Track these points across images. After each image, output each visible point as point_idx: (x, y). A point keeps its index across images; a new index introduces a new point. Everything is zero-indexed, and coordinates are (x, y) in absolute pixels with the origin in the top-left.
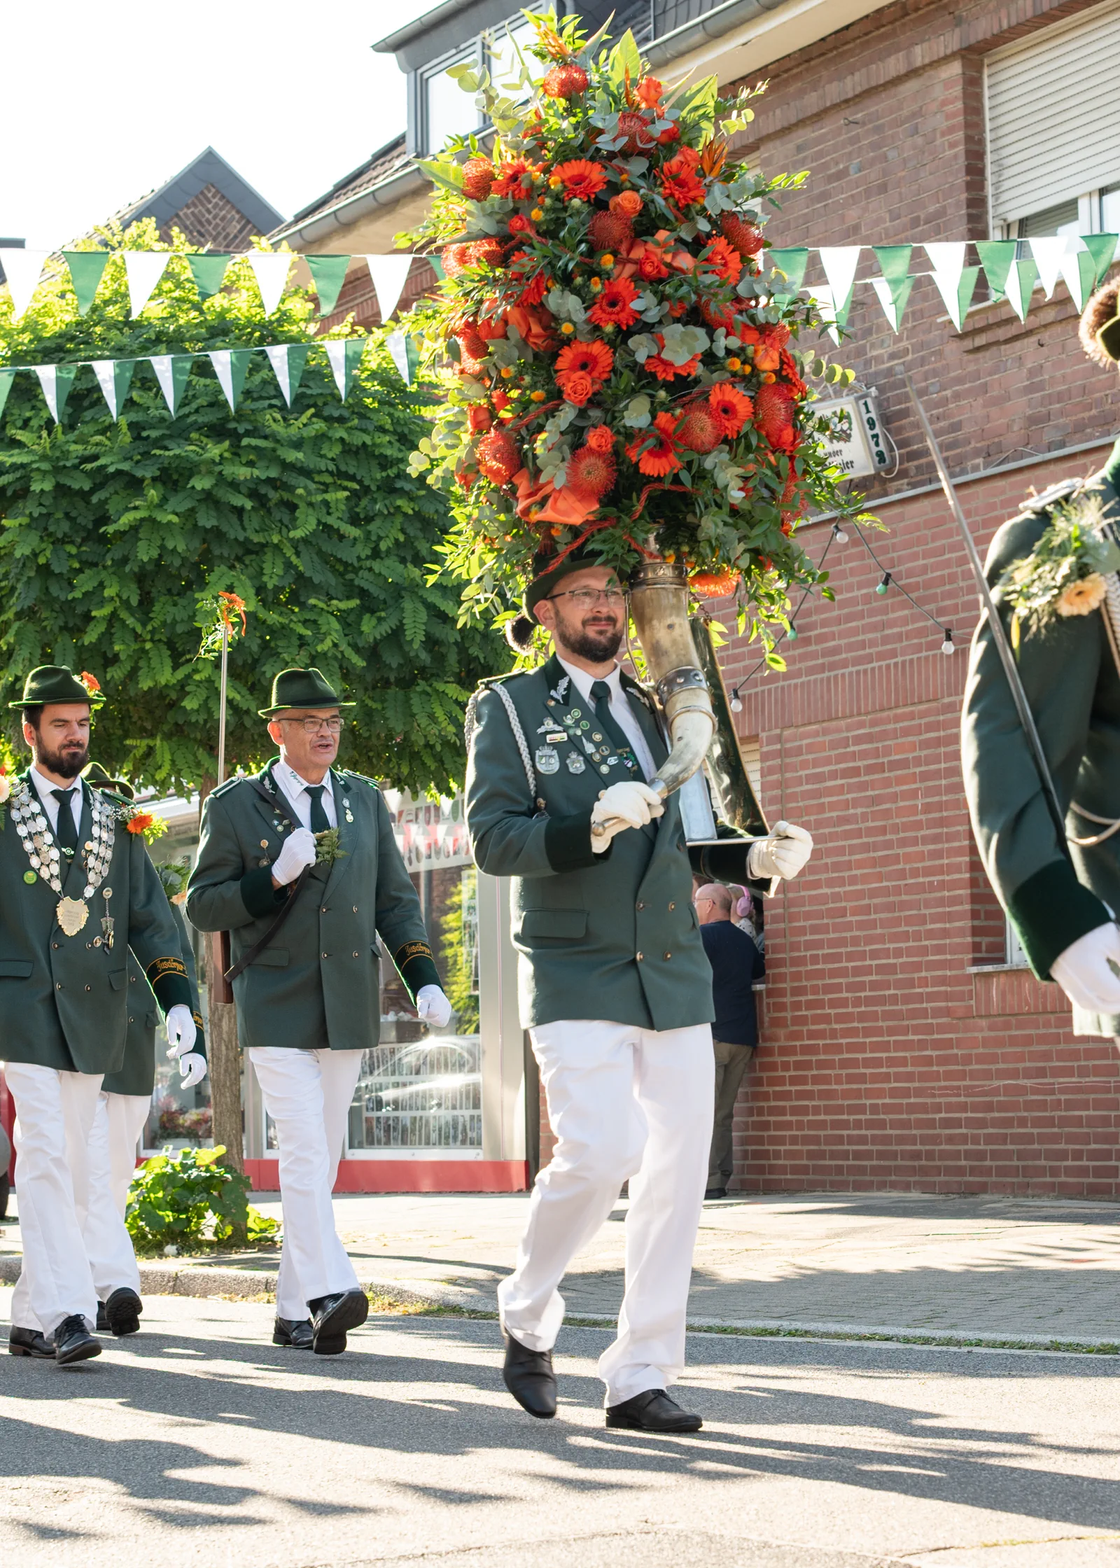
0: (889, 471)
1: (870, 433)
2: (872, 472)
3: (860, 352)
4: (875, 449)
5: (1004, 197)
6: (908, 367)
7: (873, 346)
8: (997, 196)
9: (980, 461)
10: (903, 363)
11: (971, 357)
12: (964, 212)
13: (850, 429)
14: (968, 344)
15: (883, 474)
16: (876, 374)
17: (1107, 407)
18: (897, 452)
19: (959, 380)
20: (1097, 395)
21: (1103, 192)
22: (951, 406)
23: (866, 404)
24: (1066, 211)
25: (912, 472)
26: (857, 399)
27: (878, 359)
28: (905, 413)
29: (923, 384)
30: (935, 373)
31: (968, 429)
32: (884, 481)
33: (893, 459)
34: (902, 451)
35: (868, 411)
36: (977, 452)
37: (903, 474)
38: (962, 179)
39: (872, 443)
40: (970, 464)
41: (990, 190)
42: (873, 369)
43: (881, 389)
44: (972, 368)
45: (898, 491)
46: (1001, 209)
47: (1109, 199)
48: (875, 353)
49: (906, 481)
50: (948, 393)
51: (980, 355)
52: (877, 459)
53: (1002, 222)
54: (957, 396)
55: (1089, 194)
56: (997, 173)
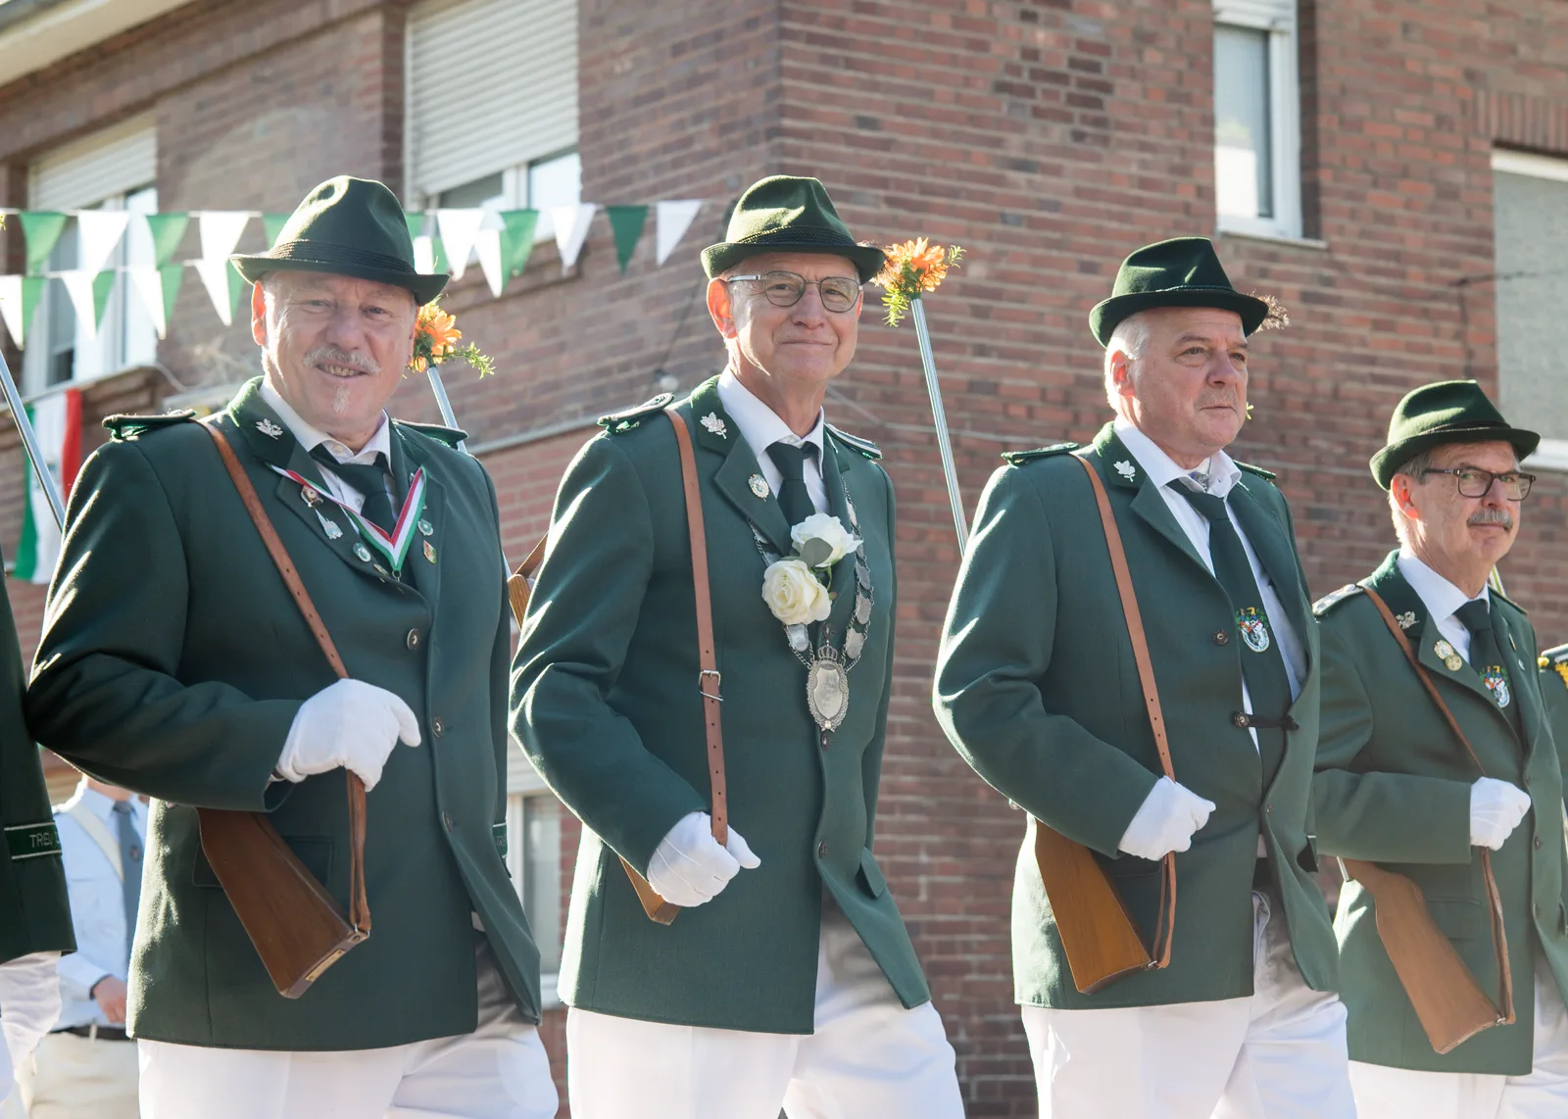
5: (424, 167)
8: (416, 165)
17: (528, 401)
20: (518, 388)
21: (532, 164)
24: (490, 185)
38: (377, 145)
41: (408, 159)
46: (421, 181)
47: (539, 172)
53: (417, 195)
55: (518, 167)
56: (418, 140)
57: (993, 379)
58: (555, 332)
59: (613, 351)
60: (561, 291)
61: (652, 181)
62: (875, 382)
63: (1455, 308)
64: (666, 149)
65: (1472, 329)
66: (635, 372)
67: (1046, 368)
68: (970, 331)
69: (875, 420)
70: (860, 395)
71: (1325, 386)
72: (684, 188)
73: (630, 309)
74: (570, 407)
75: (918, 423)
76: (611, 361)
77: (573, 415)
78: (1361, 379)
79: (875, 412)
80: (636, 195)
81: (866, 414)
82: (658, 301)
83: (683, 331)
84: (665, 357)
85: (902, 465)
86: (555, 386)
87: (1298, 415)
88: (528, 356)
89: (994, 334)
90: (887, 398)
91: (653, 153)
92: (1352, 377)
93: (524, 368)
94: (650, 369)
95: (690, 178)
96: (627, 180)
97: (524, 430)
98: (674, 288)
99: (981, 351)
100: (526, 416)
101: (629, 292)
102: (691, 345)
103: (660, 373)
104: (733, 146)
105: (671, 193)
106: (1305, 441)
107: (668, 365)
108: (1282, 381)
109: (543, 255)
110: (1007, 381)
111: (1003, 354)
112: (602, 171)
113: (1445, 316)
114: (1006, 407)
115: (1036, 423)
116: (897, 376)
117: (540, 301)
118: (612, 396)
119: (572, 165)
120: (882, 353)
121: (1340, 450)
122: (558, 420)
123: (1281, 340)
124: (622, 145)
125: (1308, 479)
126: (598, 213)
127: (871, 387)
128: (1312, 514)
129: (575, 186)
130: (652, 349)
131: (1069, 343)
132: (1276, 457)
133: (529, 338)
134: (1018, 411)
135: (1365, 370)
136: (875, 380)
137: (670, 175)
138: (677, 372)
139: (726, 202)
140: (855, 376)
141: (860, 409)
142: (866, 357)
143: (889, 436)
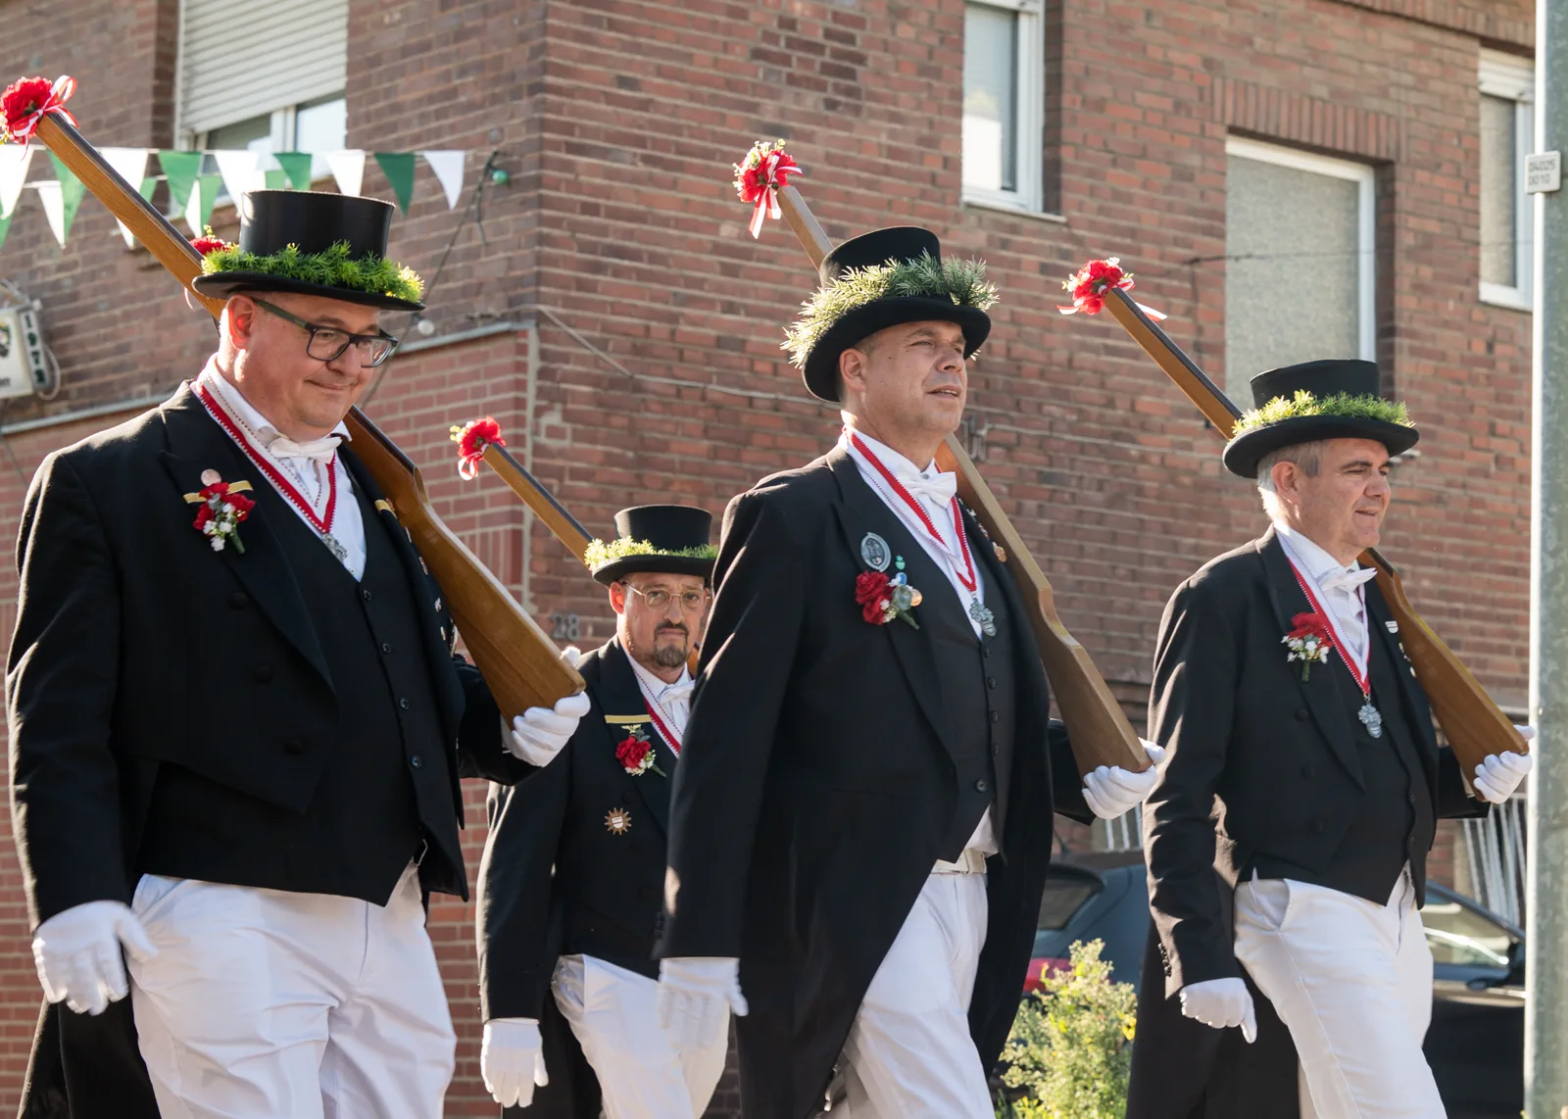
0: (48, 391)
1: (30, 349)
2: (28, 390)
3: (26, 261)
4: (34, 367)
5: (193, 106)
6: (77, 280)
7: (40, 256)
8: (185, 104)
9: (146, 387)
10: (73, 277)
11: (143, 275)
12: (148, 118)
13: (8, 343)
14: (143, 261)
15: (41, 395)
16: (43, 287)
18: (58, 373)
19: (131, 299)
21: (300, 107)
22: (121, 326)
23: (28, 318)
24: (258, 126)
25: (74, 394)
26: (19, 312)
27: (44, 270)
28: (69, 331)
29: (90, 301)
30: (105, 289)
31: (136, 352)
32: (42, 403)
33: (53, 378)
34: (66, 371)
35: (29, 325)
36: (143, 378)
37: (63, 396)
38: (149, 82)
39: (32, 360)
40: (136, 389)
41: (179, 97)
42: (39, 280)
43: (46, 303)
44: (144, 286)
45: (57, 413)
46: (189, 119)
47: (306, 116)
48: (41, 263)
49: (63, 404)
50: (117, 312)
51: (155, 274)
52: (35, 378)
53: (186, 132)
54: (127, 316)
55: (286, 109)
56: (188, 79)
57: (740, 336)
61: (416, 130)
62: (625, 334)
63: (1187, 285)
64: (431, 99)
65: (1201, 306)
68: (720, 288)
69: (626, 371)
70: (611, 347)
71: (1061, 355)
72: (447, 139)
75: (665, 376)
78: (1094, 350)
79: (625, 363)
80: (399, 142)
81: (619, 366)
82: (416, 247)
83: (440, 278)
85: (649, 415)
87: (1033, 382)
89: (744, 292)
90: (637, 350)
91: (418, 102)
92: (1084, 347)
95: (453, 128)
96: (393, 128)
98: (434, 234)
99: (730, 308)
102: (448, 291)
104: (495, 99)
105: (432, 143)
106: (1039, 407)
108: (1020, 348)
110: (754, 338)
111: (751, 311)
112: (368, 117)
113: (1176, 292)
114: (752, 362)
115: (780, 379)
116: (647, 328)
119: (338, 111)
120: (635, 306)
121: (1074, 417)
123: (1019, 309)
124: (388, 93)
125: (1042, 443)
126: (367, 158)
127: (623, 338)
128: (1044, 478)
129: (341, 132)
132: (1012, 421)
134: (762, 367)
135: (1099, 341)
136: (626, 332)
137: (434, 125)
138: (434, 317)
139: (487, 153)
140: (606, 328)
141: (612, 360)
142: (616, 309)
143: (638, 388)
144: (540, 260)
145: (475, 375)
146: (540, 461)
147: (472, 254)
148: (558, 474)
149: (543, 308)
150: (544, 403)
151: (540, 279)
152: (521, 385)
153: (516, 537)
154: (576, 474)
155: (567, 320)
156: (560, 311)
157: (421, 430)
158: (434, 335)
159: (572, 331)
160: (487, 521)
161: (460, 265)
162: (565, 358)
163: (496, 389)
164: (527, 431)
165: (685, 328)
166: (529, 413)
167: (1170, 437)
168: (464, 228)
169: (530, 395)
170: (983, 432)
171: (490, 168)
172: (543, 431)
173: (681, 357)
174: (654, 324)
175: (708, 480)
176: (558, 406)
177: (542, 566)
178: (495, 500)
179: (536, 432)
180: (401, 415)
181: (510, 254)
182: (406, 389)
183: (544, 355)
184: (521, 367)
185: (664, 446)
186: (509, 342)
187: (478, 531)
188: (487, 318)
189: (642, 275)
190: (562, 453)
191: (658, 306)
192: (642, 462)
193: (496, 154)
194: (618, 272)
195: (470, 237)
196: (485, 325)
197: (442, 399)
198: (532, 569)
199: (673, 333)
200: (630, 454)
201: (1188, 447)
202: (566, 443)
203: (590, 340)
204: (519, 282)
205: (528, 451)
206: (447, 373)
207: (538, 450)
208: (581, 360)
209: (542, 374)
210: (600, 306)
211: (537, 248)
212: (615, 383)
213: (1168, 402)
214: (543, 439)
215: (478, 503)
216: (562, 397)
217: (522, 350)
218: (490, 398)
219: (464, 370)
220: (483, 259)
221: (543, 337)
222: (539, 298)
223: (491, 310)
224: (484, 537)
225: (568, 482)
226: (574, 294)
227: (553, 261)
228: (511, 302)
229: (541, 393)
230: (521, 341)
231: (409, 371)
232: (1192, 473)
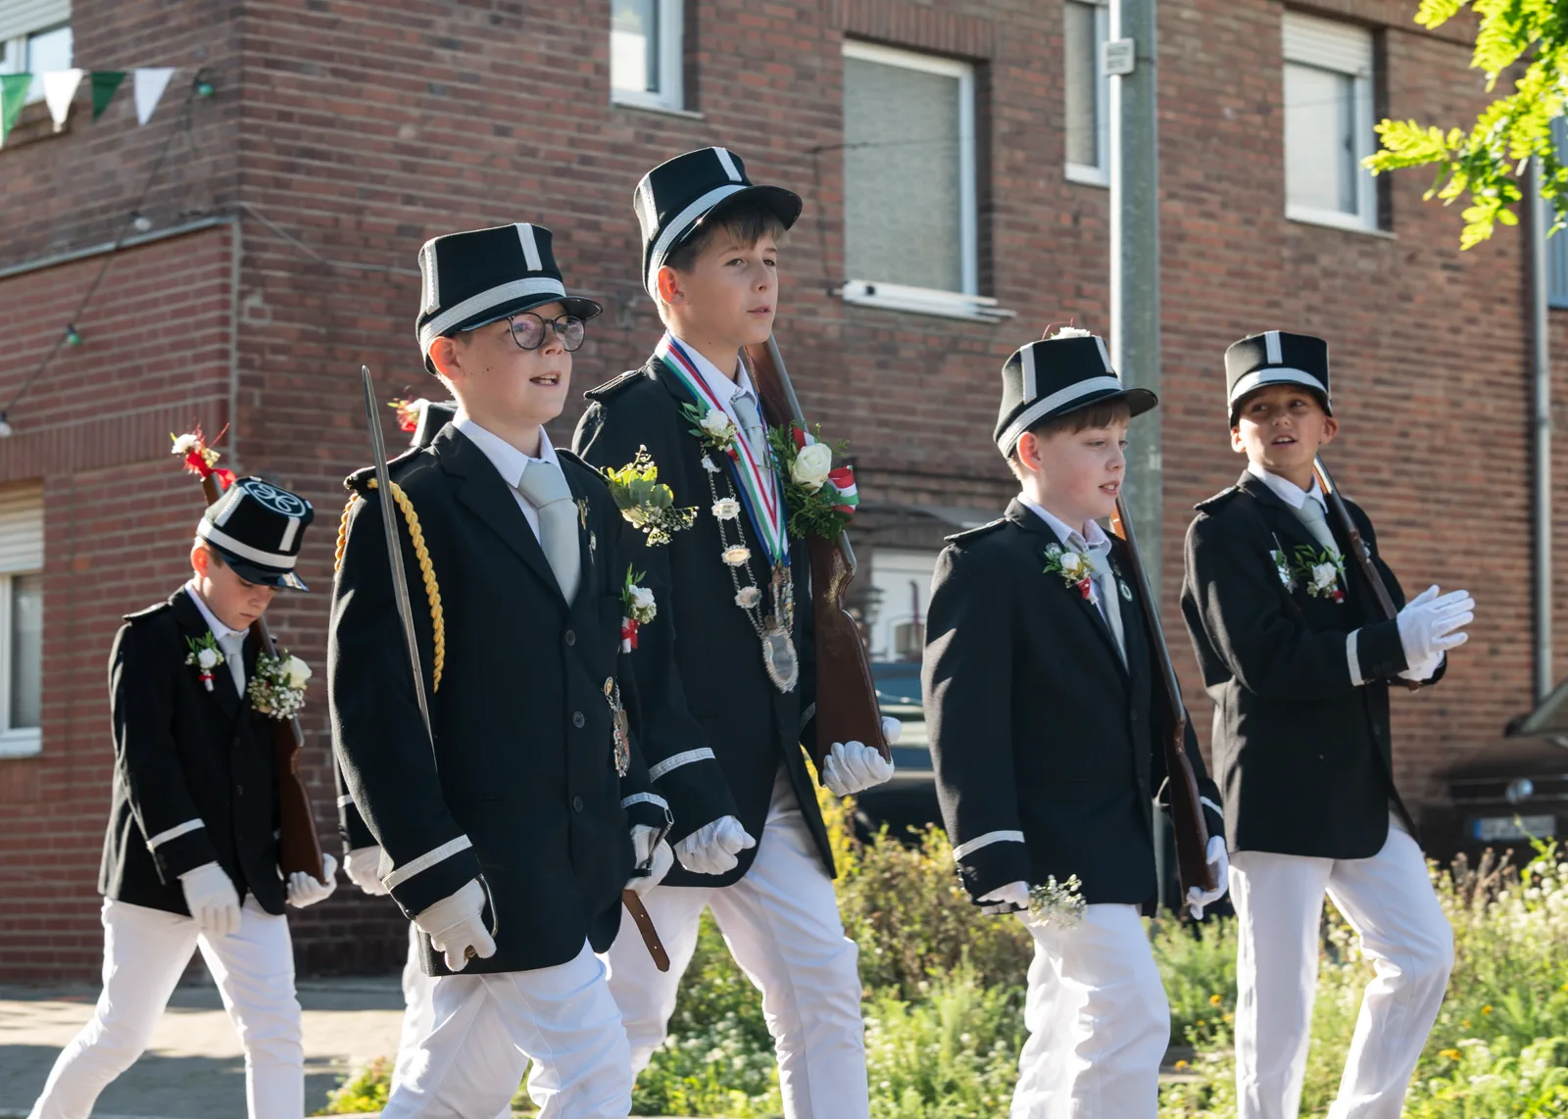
17: (23, 237)
20: (14, 226)
21: (31, 35)
47: (38, 43)
55: (18, 38)
57: (417, 224)
58: (46, 179)
59: (95, 196)
60: (53, 145)
61: (132, 51)
62: (318, 225)
63: (810, 172)
64: (145, 24)
65: (823, 189)
66: (113, 214)
67: (464, 215)
68: (400, 183)
69: (318, 258)
70: (304, 236)
72: (160, 58)
73: (110, 161)
74: (58, 243)
75: (353, 261)
76: (93, 205)
77: (60, 250)
79: (318, 251)
80: (119, 62)
81: (309, 252)
82: (133, 154)
83: (155, 180)
84: (139, 201)
85: (339, 296)
86: (45, 225)
88: (25, 200)
89: (421, 186)
90: (328, 239)
91: (135, 27)
93: (19, 209)
94: (126, 212)
95: (165, 50)
96: (112, 50)
97: (20, 262)
98: (150, 143)
99: (409, 200)
100: (20, 251)
101: (110, 146)
102: (161, 193)
103: (135, 215)
104: (201, 23)
105: (147, 62)
107: (142, 208)
109: (38, 114)
110: (429, 226)
111: (427, 203)
112: (91, 42)
113: (801, 179)
116: (337, 221)
117: (34, 153)
118: (94, 234)
119: (63, 39)
120: (326, 201)
122: (47, 254)
124: (108, 20)
126: (84, 77)
127: (315, 230)
129: (67, 53)
130: (128, 194)
131: (483, 195)
133: (24, 184)
136: (318, 223)
137: (148, 47)
138: (148, 215)
139: (194, 70)
140: (301, 220)
141: (305, 248)
142: (310, 204)
143: (329, 272)
144: (242, 162)
145: (185, 265)
146: (246, 338)
147: (182, 159)
148: (259, 349)
149: (246, 204)
150: (246, 287)
151: (242, 179)
152: (225, 272)
153: (223, 406)
154: (277, 349)
155: (267, 215)
156: (261, 206)
157: (139, 315)
158: (150, 231)
159: (272, 225)
160: (198, 392)
161: (171, 169)
162: (264, 247)
163: (206, 276)
164: (231, 313)
165: (371, 219)
166: (233, 297)
167: (796, 305)
168: (176, 136)
169: (234, 281)
170: (633, 304)
171: (197, 83)
172: (246, 311)
173: (367, 244)
174: (343, 216)
175: (391, 352)
176: (259, 290)
177: (247, 430)
178: (205, 374)
179: (240, 313)
180: (122, 302)
181: (215, 158)
182: (125, 279)
183: (246, 245)
184: (226, 257)
185: (352, 323)
186: (215, 235)
187: (190, 402)
188: (197, 215)
189: (331, 173)
190: (262, 331)
191: (345, 200)
192: (333, 338)
193: (203, 71)
194: (311, 171)
195: (180, 143)
196: (196, 220)
197: (158, 287)
198: (238, 433)
199: (359, 225)
200: (323, 331)
201: (813, 312)
202: (266, 322)
203: (290, 232)
204: (224, 182)
205: (232, 330)
206: (163, 263)
207: (243, 329)
208: (279, 249)
209: (246, 262)
210: (295, 202)
211: (240, 152)
212: (309, 269)
213: (796, 274)
214: (247, 320)
215: (189, 377)
216: (263, 282)
217: (227, 241)
218: (201, 284)
219: (177, 260)
220: (193, 163)
221: (245, 229)
222: (242, 196)
223: (201, 208)
224: (196, 406)
225: (269, 357)
226: (273, 191)
227: (254, 163)
228: (218, 200)
229: (244, 279)
230: (226, 233)
231: (131, 263)
232: (816, 335)
